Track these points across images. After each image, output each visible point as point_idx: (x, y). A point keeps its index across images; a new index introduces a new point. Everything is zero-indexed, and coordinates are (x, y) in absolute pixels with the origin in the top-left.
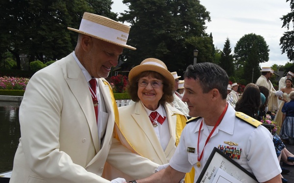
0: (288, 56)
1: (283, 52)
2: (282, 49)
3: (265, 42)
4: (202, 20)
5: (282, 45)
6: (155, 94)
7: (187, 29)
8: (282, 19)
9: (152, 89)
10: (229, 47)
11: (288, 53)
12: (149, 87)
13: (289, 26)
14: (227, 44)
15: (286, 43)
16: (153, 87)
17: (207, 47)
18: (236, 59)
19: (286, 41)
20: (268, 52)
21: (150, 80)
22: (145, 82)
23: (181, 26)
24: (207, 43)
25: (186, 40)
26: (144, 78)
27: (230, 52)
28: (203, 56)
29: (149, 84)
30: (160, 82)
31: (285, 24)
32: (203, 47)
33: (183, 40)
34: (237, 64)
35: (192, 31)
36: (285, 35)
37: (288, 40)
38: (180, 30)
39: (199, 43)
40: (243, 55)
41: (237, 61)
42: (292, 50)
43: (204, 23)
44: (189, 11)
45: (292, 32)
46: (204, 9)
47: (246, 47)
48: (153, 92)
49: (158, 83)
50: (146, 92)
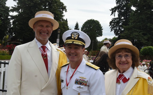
0: (114, 33)
1: (112, 30)
2: (111, 29)
3: (100, 24)
4: (61, 11)
5: (111, 26)
8: (111, 10)
9: (125, 60)
10: (78, 27)
11: (114, 31)
12: (124, 59)
13: (115, 15)
15: (113, 25)
16: (126, 59)
17: (64, 28)
19: (113, 24)
20: (102, 31)
21: (123, 55)
22: (120, 56)
24: (65, 25)
26: (119, 54)
29: (123, 57)
30: (129, 54)
31: (112, 13)
32: (62, 27)
36: (113, 20)
37: (114, 23)
42: (117, 29)
43: (63, 13)
44: (54, 6)
45: (117, 18)
46: (63, 4)
47: (88, 28)
48: (126, 62)
49: (129, 56)
50: (121, 62)
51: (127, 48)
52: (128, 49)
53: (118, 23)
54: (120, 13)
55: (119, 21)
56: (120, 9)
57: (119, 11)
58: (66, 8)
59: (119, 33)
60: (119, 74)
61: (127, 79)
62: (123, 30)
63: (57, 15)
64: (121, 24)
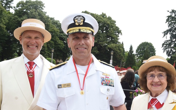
0: (167, 54)
1: (164, 51)
2: (163, 50)
3: (153, 46)
4: (117, 35)
5: (163, 48)
6: (161, 84)
7: (109, 40)
8: (163, 33)
9: (159, 81)
11: (167, 52)
12: (156, 79)
13: (167, 37)
14: (131, 48)
15: (166, 47)
16: (159, 79)
17: (120, 50)
18: (137, 56)
19: (165, 46)
20: (155, 52)
21: (156, 74)
22: (152, 76)
23: (106, 38)
24: (120, 47)
25: (108, 46)
26: (152, 73)
27: (133, 52)
28: (118, 55)
29: (156, 77)
30: (164, 74)
31: (164, 35)
32: (118, 49)
33: (107, 46)
34: (137, 59)
35: (112, 40)
36: (165, 42)
37: (166, 45)
38: (105, 40)
39: (115, 47)
40: (140, 54)
41: (137, 57)
42: (169, 50)
43: (118, 36)
44: (110, 30)
45: (169, 40)
46: (118, 29)
47: (142, 50)
48: (159, 83)
49: (163, 76)
50: (154, 83)
51: (161, 65)
52: (163, 67)
53: (170, 44)
54: (171, 36)
55: (171, 43)
56: (171, 32)
57: (171, 34)
58: (121, 32)
59: (171, 55)
60: (151, 98)
61: (162, 104)
62: (174, 51)
63: (114, 38)
64: (172, 46)
